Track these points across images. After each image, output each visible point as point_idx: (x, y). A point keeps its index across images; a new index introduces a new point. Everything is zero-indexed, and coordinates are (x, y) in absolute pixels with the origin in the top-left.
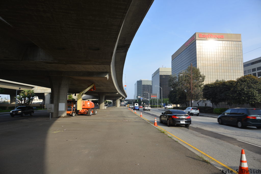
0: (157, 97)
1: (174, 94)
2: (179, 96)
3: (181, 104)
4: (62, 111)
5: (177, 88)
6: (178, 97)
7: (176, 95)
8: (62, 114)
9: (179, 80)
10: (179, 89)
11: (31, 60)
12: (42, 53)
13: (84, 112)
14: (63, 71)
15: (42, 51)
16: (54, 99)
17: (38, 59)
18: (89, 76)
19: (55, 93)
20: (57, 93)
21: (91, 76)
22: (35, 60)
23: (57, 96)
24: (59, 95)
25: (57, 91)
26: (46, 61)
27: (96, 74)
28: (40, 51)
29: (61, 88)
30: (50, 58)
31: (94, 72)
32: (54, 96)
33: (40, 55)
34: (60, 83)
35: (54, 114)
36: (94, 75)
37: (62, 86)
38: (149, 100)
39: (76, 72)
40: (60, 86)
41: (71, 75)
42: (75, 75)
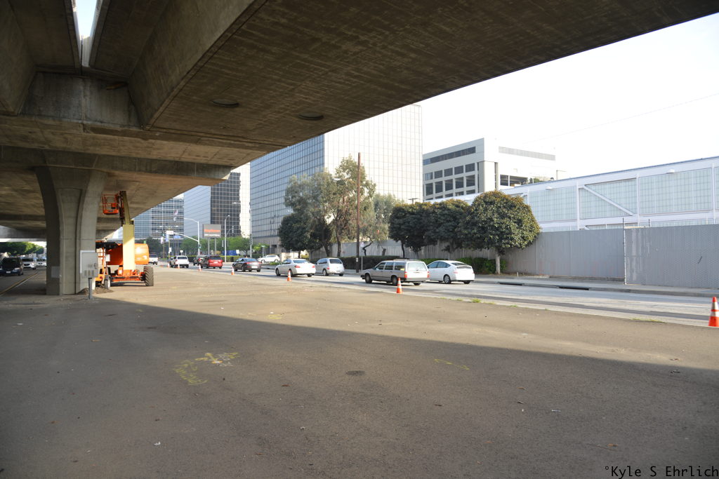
1: (298, 225)
2: (312, 231)
3: (312, 250)
5: (309, 211)
7: (304, 228)
11: (48, 117)
12: (88, 98)
13: (132, 275)
14: (95, 155)
15: (88, 93)
16: (61, 237)
17: (74, 115)
18: (177, 174)
19: (64, 220)
20: (72, 221)
21: (182, 175)
22: (64, 117)
23: (72, 228)
24: (81, 225)
25: (73, 214)
26: (103, 124)
27: (197, 170)
28: (82, 93)
29: (85, 206)
30: (115, 118)
31: (193, 163)
32: (61, 228)
33: (80, 105)
34: (81, 190)
35: (64, 285)
36: (193, 171)
37: (88, 199)
38: (198, 241)
39: (138, 159)
40: (84, 201)
41: (122, 169)
42: (135, 170)
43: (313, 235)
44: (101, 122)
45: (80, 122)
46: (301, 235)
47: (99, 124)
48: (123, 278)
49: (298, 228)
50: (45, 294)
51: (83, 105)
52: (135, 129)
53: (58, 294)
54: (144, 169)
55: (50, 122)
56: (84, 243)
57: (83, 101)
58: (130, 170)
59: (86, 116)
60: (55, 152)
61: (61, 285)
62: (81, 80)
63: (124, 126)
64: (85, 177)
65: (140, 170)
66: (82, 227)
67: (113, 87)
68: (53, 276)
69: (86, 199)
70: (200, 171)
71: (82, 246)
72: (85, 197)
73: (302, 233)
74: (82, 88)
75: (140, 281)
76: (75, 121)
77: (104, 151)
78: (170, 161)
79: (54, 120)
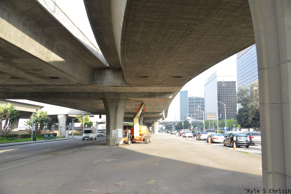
0: (216, 118)
1: (245, 113)
2: (253, 116)
3: (255, 128)
4: (120, 138)
5: (249, 105)
6: (250, 119)
7: (248, 115)
8: (120, 141)
9: (252, 94)
10: (252, 107)
11: (98, 84)
12: (110, 76)
13: (140, 139)
14: (121, 92)
15: (110, 74)
16: (110, 124)
17: (106, 82)
18: (150, 97)
19: (111, 117)
20: (114, 117)
21: (153, 97)
22: (103, 84)
23: (114, 120)
24: (117, 119)
25: (114, 115)
26: (115, 85)
27: (158, 95)
28: (108, 75)
29: (118, 112)
30: (118, 82)
31: (156, 92)
32: (110, 120)
33: (108, 79)
34: (117, 106)
35: (111, 142)
36: (157, 96)
37: (119, 109)
38: (204, 122)
39: (136, 92)
40: (117, 110)
41: (130, 97)
42: (135, 97)
43: (254, 119)
44: (114, 84)
45: (108, 84)
46: (247, 119)
47: (113, 85)
48: (136, 140)
49: (245, 115)
50: (106, 145)
51: (109, 79)
52: (125, 85)
53: (109, 145)
54: (138, 96)
55: (99, 85)
56: (118, 126)
57: (109, 77)
58: (133, 97)
59: (110, 83)
60: (107, 93)
61: (110, 142)
62: (108, 70)
63: (121, 84)
64: (118, 101)
65: (136, 97)
66: (117, 120)
67: (118, 71)
68: (108, 138)
69: (118, 109)
70: (159, 95)
71: (117, 127)
72: (118, 108)
73: (247, 118)
74: (108, 73)
75: (143, 142)
76: (106, 84)
77: (122, 91)
78: (148, 93)
79: (100, 85)
